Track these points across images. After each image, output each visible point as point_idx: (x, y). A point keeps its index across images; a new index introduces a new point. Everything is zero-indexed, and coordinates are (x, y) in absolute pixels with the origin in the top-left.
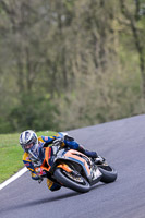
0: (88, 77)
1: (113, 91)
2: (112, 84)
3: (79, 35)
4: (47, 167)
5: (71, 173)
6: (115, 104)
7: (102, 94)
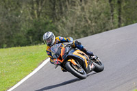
0: (76, 8)
1: (92, 16)
2: (91, 11)
6: (93, 24)
7: (85, 18)
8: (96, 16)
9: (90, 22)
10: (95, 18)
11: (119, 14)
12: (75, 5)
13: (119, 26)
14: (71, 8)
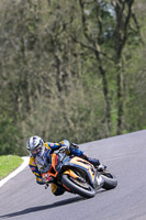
0: (52, 101)
3: (42, 58)
4: (54, 173)
5: (78, 179)
6: (78, 128)
7: (65, 118)
8: (83, 115)
9: (72, 125)
10: (82, 119)
11: (120, 115)
12: (49, 97)
13: (119, 134)
14: (44, 101)
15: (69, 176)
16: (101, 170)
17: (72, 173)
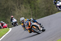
15: (34, 28)
16: (41, 26)
17: (34, 27)
